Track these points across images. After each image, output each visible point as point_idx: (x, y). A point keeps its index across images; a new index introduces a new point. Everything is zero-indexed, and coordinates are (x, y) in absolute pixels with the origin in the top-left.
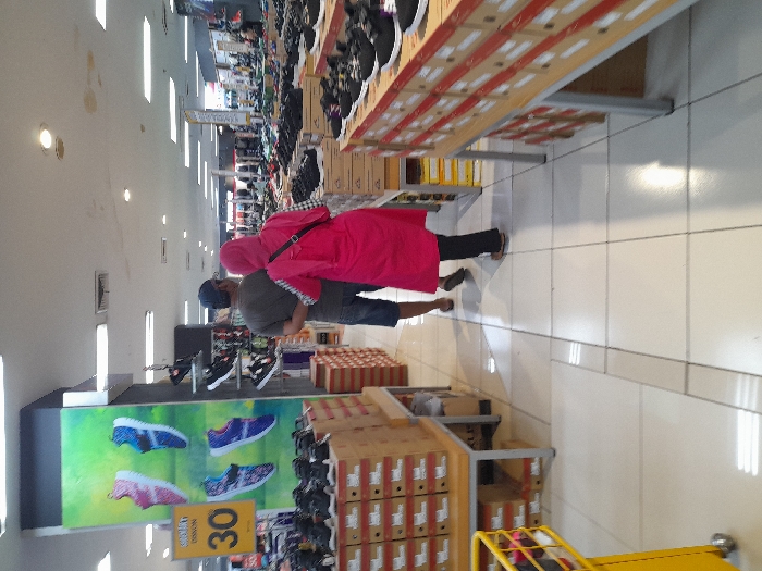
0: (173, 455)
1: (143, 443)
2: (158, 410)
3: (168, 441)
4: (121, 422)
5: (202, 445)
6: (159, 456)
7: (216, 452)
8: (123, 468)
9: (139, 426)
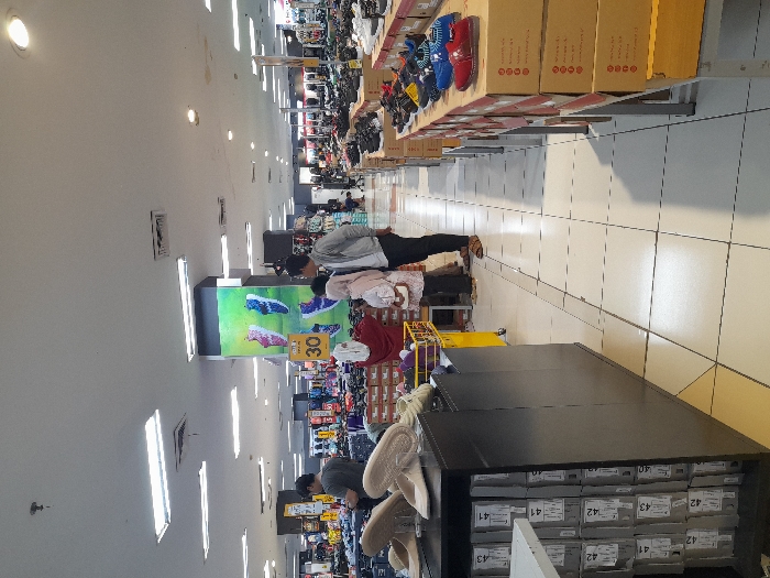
0: (280, 317)
1: (263, 309)
2: (271, 290)
3: (277, 309)
4: (251, 296)
5: (297, 312)
6: (273, 317)
7: (305, 316)
8: (253, 324)
9: (261, 299)
